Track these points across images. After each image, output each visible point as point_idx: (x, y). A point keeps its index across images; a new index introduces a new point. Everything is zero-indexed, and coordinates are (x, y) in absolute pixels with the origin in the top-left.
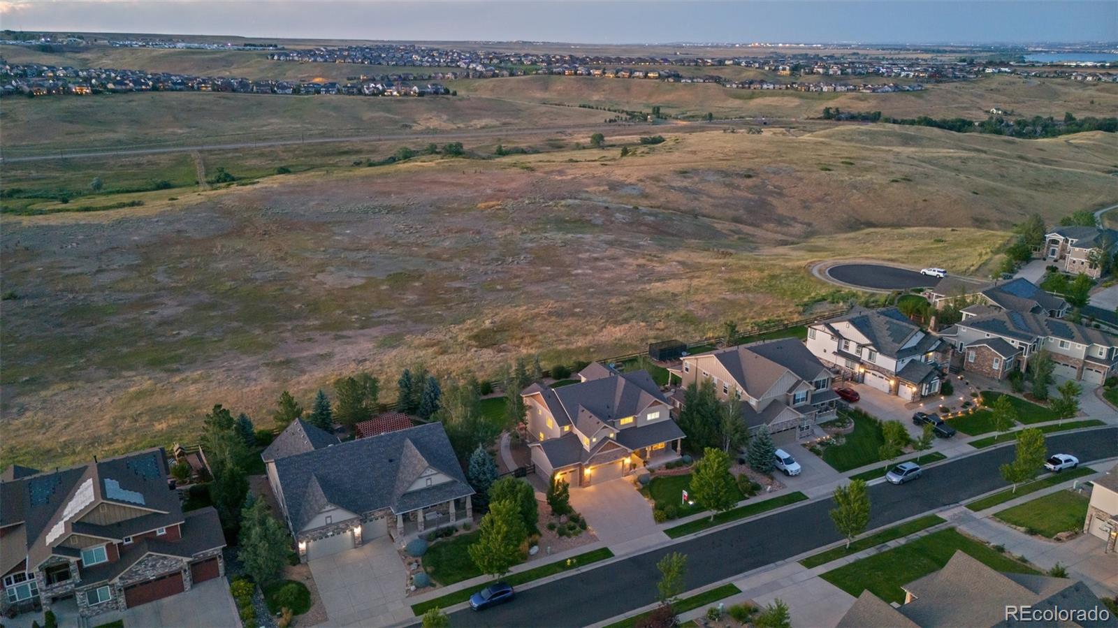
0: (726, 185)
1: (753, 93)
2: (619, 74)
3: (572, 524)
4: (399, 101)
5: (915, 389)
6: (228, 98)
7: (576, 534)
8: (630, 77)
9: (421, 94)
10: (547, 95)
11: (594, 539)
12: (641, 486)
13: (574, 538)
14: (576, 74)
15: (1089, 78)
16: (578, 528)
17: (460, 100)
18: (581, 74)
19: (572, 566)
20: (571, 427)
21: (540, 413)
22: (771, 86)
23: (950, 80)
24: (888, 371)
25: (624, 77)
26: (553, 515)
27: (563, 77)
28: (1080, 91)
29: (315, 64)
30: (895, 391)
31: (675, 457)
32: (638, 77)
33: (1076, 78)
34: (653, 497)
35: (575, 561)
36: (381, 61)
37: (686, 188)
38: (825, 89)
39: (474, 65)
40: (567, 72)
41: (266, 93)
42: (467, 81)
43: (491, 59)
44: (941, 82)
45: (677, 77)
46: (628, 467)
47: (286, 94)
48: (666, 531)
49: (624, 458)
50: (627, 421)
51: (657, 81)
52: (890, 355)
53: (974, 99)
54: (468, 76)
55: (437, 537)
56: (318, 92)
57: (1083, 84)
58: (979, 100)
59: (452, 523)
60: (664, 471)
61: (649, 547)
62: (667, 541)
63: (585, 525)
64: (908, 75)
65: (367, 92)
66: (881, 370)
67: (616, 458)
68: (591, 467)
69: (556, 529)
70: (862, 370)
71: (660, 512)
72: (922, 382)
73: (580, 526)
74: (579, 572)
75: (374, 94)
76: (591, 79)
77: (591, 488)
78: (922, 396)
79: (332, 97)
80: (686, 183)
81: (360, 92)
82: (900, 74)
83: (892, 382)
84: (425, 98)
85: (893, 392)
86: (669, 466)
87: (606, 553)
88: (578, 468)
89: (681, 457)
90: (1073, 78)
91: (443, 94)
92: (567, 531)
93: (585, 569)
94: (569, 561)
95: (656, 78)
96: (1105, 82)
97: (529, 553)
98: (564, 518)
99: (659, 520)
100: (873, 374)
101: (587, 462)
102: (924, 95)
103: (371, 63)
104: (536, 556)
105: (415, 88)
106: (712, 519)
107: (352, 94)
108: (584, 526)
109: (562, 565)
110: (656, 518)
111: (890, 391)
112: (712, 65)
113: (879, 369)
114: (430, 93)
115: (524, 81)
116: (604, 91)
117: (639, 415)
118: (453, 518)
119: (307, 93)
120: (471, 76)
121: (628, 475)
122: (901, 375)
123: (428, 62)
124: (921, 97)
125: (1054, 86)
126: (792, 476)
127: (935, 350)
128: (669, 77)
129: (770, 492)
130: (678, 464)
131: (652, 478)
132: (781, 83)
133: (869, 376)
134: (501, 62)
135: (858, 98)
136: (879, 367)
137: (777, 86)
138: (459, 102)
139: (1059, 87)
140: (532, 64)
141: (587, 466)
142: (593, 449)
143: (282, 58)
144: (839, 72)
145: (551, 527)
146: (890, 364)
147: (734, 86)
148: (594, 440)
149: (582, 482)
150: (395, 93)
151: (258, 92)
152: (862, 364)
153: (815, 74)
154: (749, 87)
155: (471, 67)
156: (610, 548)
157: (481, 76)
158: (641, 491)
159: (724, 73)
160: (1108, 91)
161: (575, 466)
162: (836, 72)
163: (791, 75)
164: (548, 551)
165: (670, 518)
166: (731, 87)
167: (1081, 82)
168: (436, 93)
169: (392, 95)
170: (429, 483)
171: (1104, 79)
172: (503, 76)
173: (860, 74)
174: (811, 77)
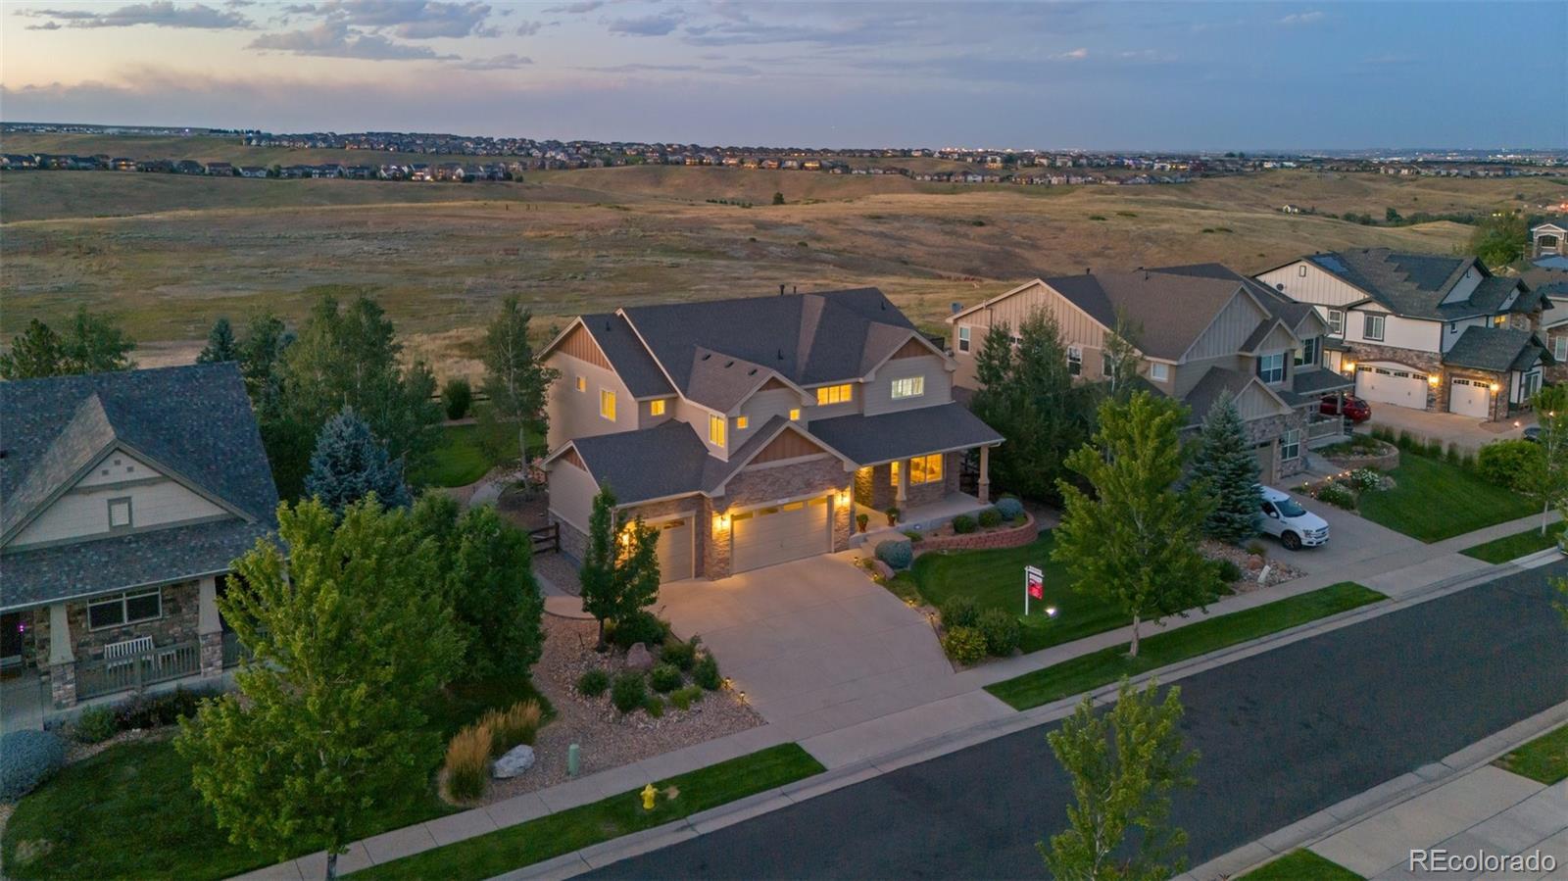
0: (947, 233)
1: (955, 187)
2: (763, 164)
3: (669, 670)
4: (434, 188)
5: (1495, 387)
6: (160, 181)
7: (681, 704)
8: (779, 167)
9: (468, 179)
10: (659, 191)
11: (748, 718)
12: (890, 573)
13: (673, 715)
14: (701, 163)
15: (1405, 172)
16: (689, 686)
17: (528, 188)
18: (710, 164)
19: (663, 814)
20: (672, 404)
21: (583, 389)
22: (979, 178)
23: (1220, 174)
24: (1420, 354)
25: (770, 167)
26: (601, 649)
27: (682, 168)
28: (1396, 187)
29: (313, 150)
30: (1441, 401)
31: (972, 507)
32: (790, 168)
33: (1386, 172)
34: (930, 599)
35: (673, 793)
36: (415, 148)
37: (882, 233)
38: (1055, 180)
39: (553, 154)
40: (688, 161)
41: (225, 175)
42: (541, 173)
43: (579, 148)
44: (1207, 176)
45: (846, 169)
46: (843, 519)
47: (257, 177)
48: (993, 689)
49: (832, 491)
50: (834, 395)
51: (819, 172)
52: (1421, 314)
53: (1258, 194)
54: (543, 166)
55: (126, 726)
56: (308, 175)
57: (1397, 179)
58: (1266, 196)
59: (210, 674)
60: (948, 537)
61: (946, 739)
62: (1007, 719)
63: (715, 672)
64: (1163, 168)
65: (384, 174)
66: (1400, 355)
67: (810, 486)
68: (733, 511)
69: (608, 692)
70: (1350, 367)
71: (963, 633)
72: (1512, 369)
73: (698, 680)
74: (689, 835)
75: (394, 178)
76: (723, 171)
77: (735, 581)
78: (1512, 407)
79: (331, 181)
80: (880, 228)
81: (374, 176)
82: (1152, 167)
83: (1434, 380)
84: (475, 184)
85: (1437, 406)
86: (960, 525)
87: (793, 762)
88: (693, 513)
89: (989, 506)
90: (1382, 172)
91: (500, 179)
92: (648, 692)
93: (710, 822)
94: (649, 792)
95: (816, 169)
96: (1427, 176)
97: (491, 772)
98: (639, 656)
99: (966, 659)
100: (1379, 371)
101: (720, 491)
102: (1192, 188)
103: (399, 150)
104: (519, 783)
105: (460, 171)
106: (1134, 651)
107: (362, 177)
108: (710, 680)
109: (622, 812)
110: (950, 652)
111: (1430, 402)
112: (894, 156)
113: (1395, 355)
114: (482, 178)
115: (626, 172)
116: (742, 185)
117: (870, 377)
118: (212, 654)
119: (291, 176)
120: (547, 167)
121: (843, 547)
122: (1456, 361)
123: (485, 148)
124: (1189, 192)
125: (1359, 181)
126: (1309, 548)
127: (1512, 311)
128: (833, 168)
129: (1270, 584)
130: (985, 521)
131: (916, 554)
132: (992, 175)
133: (1367, 379)
134: (593, 152)
135: (1102, 192)
136: (1394, 350)
137: (987, 178)
138: (527, 191)
139: (1366, 183)
140: (638, 154)
141: (722, 505)
142: (737, 454)
143: (263, 144)
144: (1070, 164)
145: (592, 686)
146: (1426, 336)
147: (927, 178)
148: (742, 423)
149: (705, 562)
150: (428, 178)
151: (211, 174)
152: (1348, 351)
153: (1036, 165)
154: (948, 180)
155: (548, 155)
156: (808, 747)
157: (563, 166)
158: (889, 584)
159: (911, 166)
160: (1432, 186)
161: (683, 505)
162: (1066, 163)
163: (1003, 168)
164: (572, 764)
165: (997, 651)
166: (923, 179)
167: (1393, 177)
168: (492, 177)
169: (423, 180)
170: (121, 517)
171: (1424, 172)
172: (595, 166)
173: (1099, 165)
174: (1031, 171)
